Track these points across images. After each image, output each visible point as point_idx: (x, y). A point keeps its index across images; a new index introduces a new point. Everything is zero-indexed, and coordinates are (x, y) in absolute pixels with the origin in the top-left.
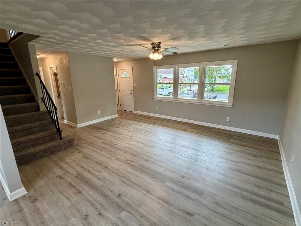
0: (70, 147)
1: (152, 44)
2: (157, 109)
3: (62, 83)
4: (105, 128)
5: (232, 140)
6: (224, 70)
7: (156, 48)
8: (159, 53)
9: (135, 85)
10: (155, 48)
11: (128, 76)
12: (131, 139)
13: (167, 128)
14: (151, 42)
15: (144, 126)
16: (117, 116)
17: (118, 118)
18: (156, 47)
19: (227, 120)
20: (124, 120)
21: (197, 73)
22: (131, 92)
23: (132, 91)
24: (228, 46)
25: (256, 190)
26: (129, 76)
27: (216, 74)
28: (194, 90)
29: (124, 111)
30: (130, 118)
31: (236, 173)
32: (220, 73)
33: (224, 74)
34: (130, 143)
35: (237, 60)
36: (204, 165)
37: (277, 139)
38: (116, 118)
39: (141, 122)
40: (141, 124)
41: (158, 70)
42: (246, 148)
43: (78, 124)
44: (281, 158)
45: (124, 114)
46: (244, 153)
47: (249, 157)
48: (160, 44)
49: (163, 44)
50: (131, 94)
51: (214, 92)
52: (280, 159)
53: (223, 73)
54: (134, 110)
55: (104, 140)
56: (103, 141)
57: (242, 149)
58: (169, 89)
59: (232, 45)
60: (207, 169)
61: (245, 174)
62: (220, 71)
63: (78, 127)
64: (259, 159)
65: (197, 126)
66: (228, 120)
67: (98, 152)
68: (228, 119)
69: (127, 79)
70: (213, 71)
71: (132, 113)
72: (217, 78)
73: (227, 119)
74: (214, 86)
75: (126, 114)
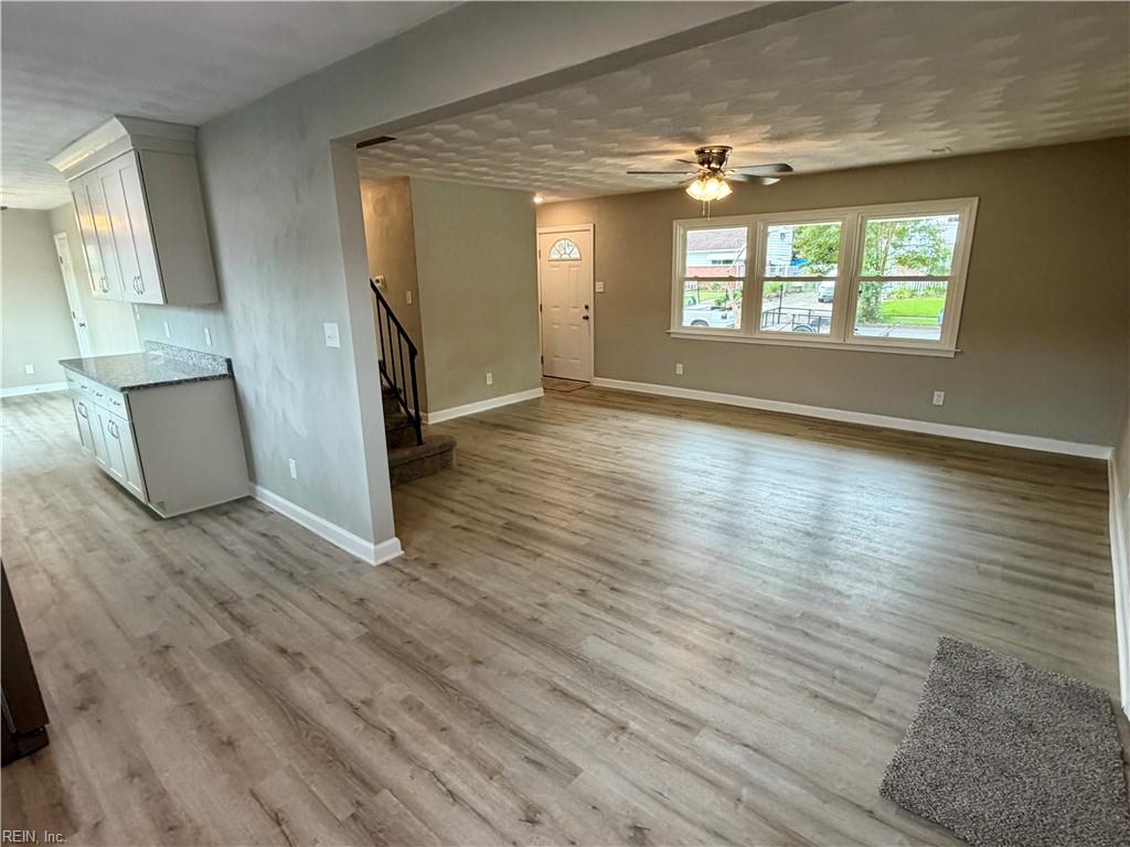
0: (443, 468)
1: (700, 152)
2: (680, 369)
3: (378, 278)
4: (520, 427)
5: (951, 461)
6: (920, 230)
7: (713, 165)
8: (720, 180)
9: (600, 287)
10: (709, 163)
11: (576, 255)
12: (618, 453)
13: (726, 429)
14: (698, 147)
15: (643, 422)
16: (539, 392)
17: (546, 400)
18: (713, 161)
19: (935, 403)
20: (570, 406)
21: (805, 244)
22: (585, 313)
23: (587, 307)
24: (948, 152)
25: (1019, 562)
26: (578, 256)
27: (886, 249)
28: (797, 312)
29: (556, 381)
30: (587, 401)
31: (963, 530)
32: (901, 246)
33: (917, 250)
34: (622, 463)
35: (977, 199)
36: (866, 513)
37: (1106, 461)
38: (539, 398)
39: (632, 410)
40: (634, 415)
41: (689, 232)
42: (996, 479)
43: (431, 412)
44: (1108, 525)
45: (561, 388)
46: (992, 491)
47: (1006, 500)
48: (725, 151)
49: (734, 150)
50: (586, 318)
51: (876, 320)
52: (1106, 505)
53: (915, 243)
54: (595, 376)
55: (535, 455)
56: (533, 457)
57: (982, 480)
58: (694, 307)
59: (958, 150)
60: (875, 520)
61: (990, 533)
62: (901, 234)
63: (430, 423)
64: (1039, 505)
65: (826, 424)
66: (938, 400)
67: (531, 481)
68: (938, 398)
69: (570, 266)
70: (873, 236)
71: (586, 386)
72: (888, 265)
73: (936, 398)
74: (877, 299)
75: (567, 389)
